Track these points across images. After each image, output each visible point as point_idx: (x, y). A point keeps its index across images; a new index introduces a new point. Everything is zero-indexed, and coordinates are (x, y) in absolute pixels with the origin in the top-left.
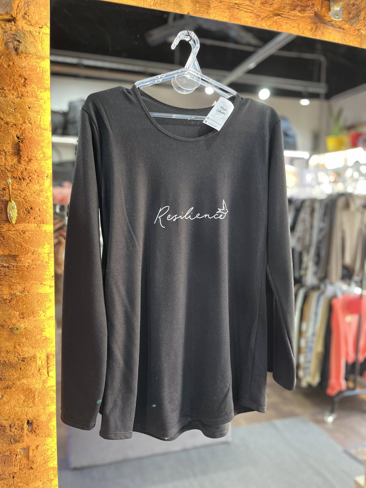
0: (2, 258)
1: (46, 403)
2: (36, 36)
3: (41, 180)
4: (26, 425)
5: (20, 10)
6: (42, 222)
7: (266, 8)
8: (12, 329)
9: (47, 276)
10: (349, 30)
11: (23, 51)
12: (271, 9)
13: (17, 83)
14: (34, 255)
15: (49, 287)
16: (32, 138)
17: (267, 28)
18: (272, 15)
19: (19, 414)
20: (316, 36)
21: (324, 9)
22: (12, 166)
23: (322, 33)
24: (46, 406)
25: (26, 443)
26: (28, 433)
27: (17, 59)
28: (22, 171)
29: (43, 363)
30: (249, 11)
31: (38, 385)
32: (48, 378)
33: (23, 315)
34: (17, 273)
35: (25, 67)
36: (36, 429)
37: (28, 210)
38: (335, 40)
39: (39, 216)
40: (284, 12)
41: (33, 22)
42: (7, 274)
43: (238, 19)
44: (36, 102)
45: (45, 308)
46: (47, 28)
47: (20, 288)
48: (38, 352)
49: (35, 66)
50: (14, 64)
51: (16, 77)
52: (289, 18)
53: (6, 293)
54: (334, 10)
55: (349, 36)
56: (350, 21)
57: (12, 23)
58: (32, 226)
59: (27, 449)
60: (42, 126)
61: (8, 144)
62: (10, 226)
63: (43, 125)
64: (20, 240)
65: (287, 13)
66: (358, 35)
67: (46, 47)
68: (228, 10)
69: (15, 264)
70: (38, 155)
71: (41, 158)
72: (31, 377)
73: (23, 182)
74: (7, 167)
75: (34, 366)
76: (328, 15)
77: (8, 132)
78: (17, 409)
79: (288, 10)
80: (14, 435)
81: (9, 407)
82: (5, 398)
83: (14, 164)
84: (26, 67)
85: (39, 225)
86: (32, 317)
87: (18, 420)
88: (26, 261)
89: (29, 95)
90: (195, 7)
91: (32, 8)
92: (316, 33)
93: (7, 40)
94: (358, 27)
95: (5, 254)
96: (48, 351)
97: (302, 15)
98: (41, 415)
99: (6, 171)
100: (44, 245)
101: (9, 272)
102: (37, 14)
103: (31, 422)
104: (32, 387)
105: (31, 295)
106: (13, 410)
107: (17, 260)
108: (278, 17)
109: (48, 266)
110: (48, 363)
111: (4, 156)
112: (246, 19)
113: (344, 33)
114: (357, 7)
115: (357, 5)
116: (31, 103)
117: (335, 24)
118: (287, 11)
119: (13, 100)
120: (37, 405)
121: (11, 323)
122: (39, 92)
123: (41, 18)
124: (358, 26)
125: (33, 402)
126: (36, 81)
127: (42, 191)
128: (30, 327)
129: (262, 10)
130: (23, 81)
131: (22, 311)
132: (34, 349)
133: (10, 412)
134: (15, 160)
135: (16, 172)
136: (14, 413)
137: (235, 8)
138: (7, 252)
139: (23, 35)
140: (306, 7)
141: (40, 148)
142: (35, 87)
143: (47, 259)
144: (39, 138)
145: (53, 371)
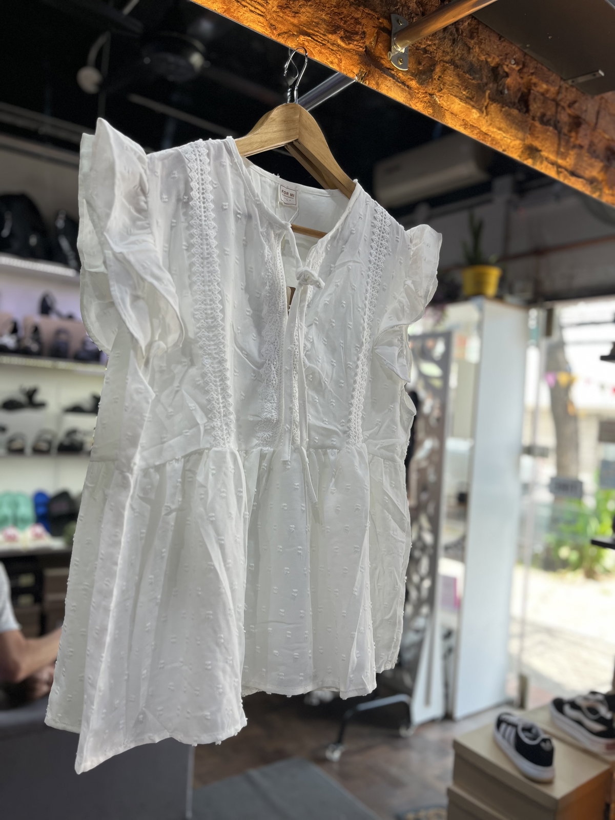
7: (287, 17)
10: (416, 91)
12: (295, 21)
18: (297, 32)
21: (380, 44)
23: (377, 84)
30: (258, 11)
40: (318, 32)
52: (323, 44)
54: (397, 51)
55: (417, 99)
56: (419, 76)
65: (322, 36)
66: (430, 102)
76: (386, 57)
79: (324, 30)
92: (367, 82)
97: (346, 47)
108: (307, 38)
113: (409, 93)
114: (429, 56)
115: (431, 53)
117: (396, 74)
118: (322, 32)
124: (430, 88)
129: (281, 19)
140: (352, 33)
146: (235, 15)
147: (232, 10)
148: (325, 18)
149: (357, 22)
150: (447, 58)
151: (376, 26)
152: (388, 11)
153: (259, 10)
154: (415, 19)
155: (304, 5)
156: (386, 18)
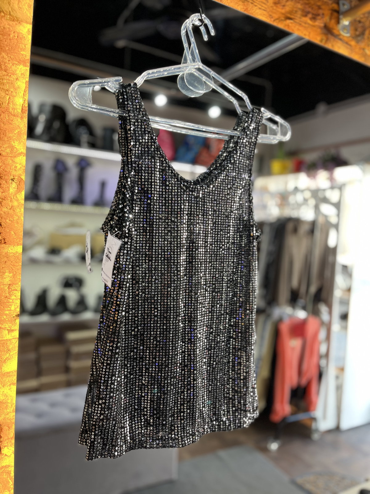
3: (4, 184)
6: (3, 242)
7: (278, 9)
9: (6, 316)
10: (354, 47)
12: (283, 11)
15: (7, 332)
18: (284, 18)
30: (263, 8)
40: (296, 16)
44: (5, 77)
52: (300, 24)
54: (343, 24)
55: (355, 52)
56: (357, 38)
63: (12, 109)
65: (299, 19)
66: (362, 54)
67: (24, 7)
70: (3, 149)
71: (8, 153)
76: (336, 28)
79: (300, 15)
97: (313, 24)
100: (4, 273)
108: (290, 21)
109: (9, 302)
113: (350, 49)
115: (363, 23)
117: (343, 38)
122: (11, 65)
124: (363, 45)
126: (7, 48)
127: (4, 199)
140: (316, 15)
141: (6, 139)
142: (6, 56)
143: (7, 292)
144: (5, 127)
145: (7, 446)
146: (250, 12)
147: (249, 9)
148: (301, 7)
149: (319, 7)
151: (330, 9)
156: (336, 3)
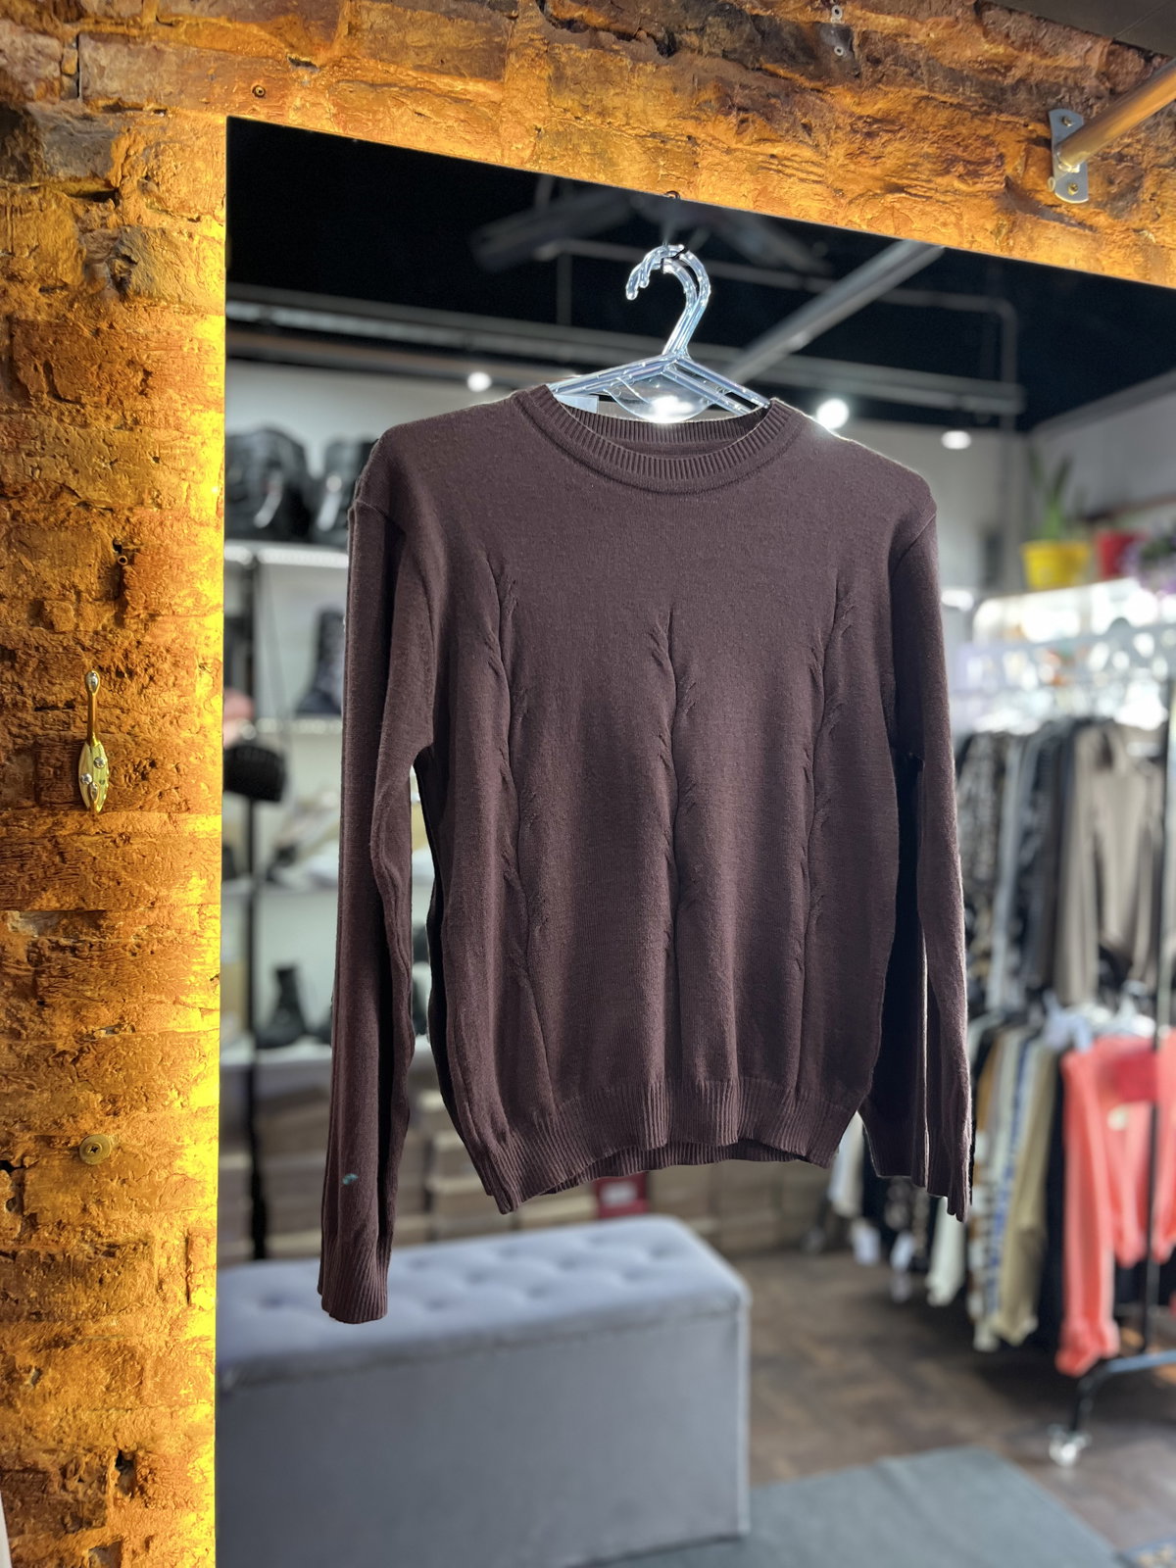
0: (55, 920)
1: (179, 1396)
2: (180, 244)
3: (183, 678)
4: (112, 1469)
5: (133, 167)
6: (184, 808)
7: (862, 169)
8: (76, 1148)
9: (195, 977)
10: (1109, 231)
11: (143, 288)
12: (877, 171)
13: (120, 386)
14: (157, 911)
15: (196, 1014)
16: (162, 550)
17: (864, 228)
18: (881, 188)
19: (90, 1432)
20: (1011, 249)
21: (1033, 169)
22: (96, 633)
23: (1031, 240)
24: (176, 1406)
25: (112, 1530)
26: (119, 1495)
27: (121, 313)
28: (126, 650)
29: (174, 1260)
30: (811, 177)
31: (153, 1334)
32: (189, 1313)
33: (114, 1102)
34: (101, 967)
35: (147, 338)
36: (146, 1480)
37: (141, 768)
38: (1068, 261)
39: (176, 788)
40: (916, 179)
41: (172, 203)
42: (71, 970)
43: (781, 201)
44: (177, 443)
45: (184, 1081)
46: (215, 223)
47: (107, 1015)
48: (156, 1226)
49: (176, 336)
50: (111, 326)
51: (118, 367)
52: (928, 198)
53: (62, 1030)
54: (1065, 172)
55: (1111, 247)
56: (1112, 204)
57: (107, 205)
58: (153, 820)
59: (112, 1553)
60: (193, 513)
61: (87, 569)
62: (86, 820)
63: (197, 510)
64: (115, 864)
65: (924, 184)
66: (1135, 246)
67: (209, 279)
68: (752, 174)
69: (95, 940)
70: (178, 601)
71: (188, 609)
72: (134, 1308)
73: (128, 681)
74: (81, 636)
75: (144, 1273)
76: (1045, 187)
77: (90, 530)
78: (85, 1416)
79: (927, 173)
80: (76, 1500)
81: (60, 1409)
82: (47, 1377)
83: (104, 628)
84: (150, 335)
85: (174, 815)
86: (145, 1109)
87: (90, 1451)
88: (128, 928)
89: (157, 422)
90: (654, 165)
91: (169, 163)
92: (1011, 242)
93: (91, 255)
94: (1135, 222)
95: (64, 908)
96: (189, 1222)
97: (971, 189)
98: (161, 1437)
99: (79, 649)
100: (188, 878)
101: (75, 964)
102: (183, 180)
103: (129, 1458)
104: (134, 1341)
105: (142, 1037)
106: (71, 1417)
107: (101, 926)
108: (898, 195)
109: (200, 945)
110: (188, 1262)
111: (72, 604)
112: (805, 203)
113: (1094, 240)
114: (1130, 164)
115: (1132, 157)
116: (162, 445)
117: (1066, 213)
118: (924, 177)
119: (108, 438)
120: (149, 1403)
121: (78, 1129)
122: (189, 413)
123: (196, 192)
124: (1136, 219)
125: (138, 1395)
126: (178, 378)
127: (184, 710)
128: (134, 1142)
129: (849, 176)
130: (140, 379)
131: (113, 1092)
132: (146, 1217)
133: (64, 1424)
134: (108, 616)
135: (108, 654)
136: (73, 1426)
137: (770, 169)
138: (70, 901)
139: (140, 242)
140: (979, 164)
141: (184, 578)
142: (176, 397)
143: (196, 922)
144: (184, 550)
145: (204, 1286)
148: (930, 150)
149: (987, 141)
150: (1167, 157)
151: (1021, 138)
152: (1043, 108)
153: (816, 174)
154: (1095, 107)
155: (890, 140)
156: (1039, 121)
